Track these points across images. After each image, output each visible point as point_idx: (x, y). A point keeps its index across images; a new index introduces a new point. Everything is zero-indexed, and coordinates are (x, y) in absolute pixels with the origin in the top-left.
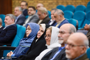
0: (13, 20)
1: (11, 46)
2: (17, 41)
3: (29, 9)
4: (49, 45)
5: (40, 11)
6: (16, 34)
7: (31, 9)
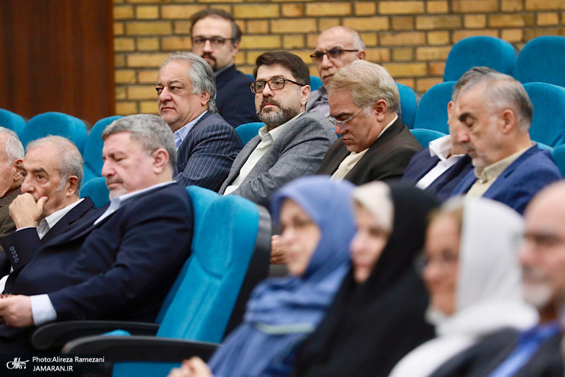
0: (157, 159)
1: (154, 331)
2: (202, 301)
3: (265, 73)
4: (450, 312)
5: (345, 85)
6: (187, 253)
7: (278, 71)
